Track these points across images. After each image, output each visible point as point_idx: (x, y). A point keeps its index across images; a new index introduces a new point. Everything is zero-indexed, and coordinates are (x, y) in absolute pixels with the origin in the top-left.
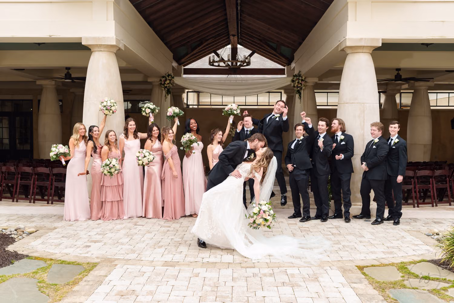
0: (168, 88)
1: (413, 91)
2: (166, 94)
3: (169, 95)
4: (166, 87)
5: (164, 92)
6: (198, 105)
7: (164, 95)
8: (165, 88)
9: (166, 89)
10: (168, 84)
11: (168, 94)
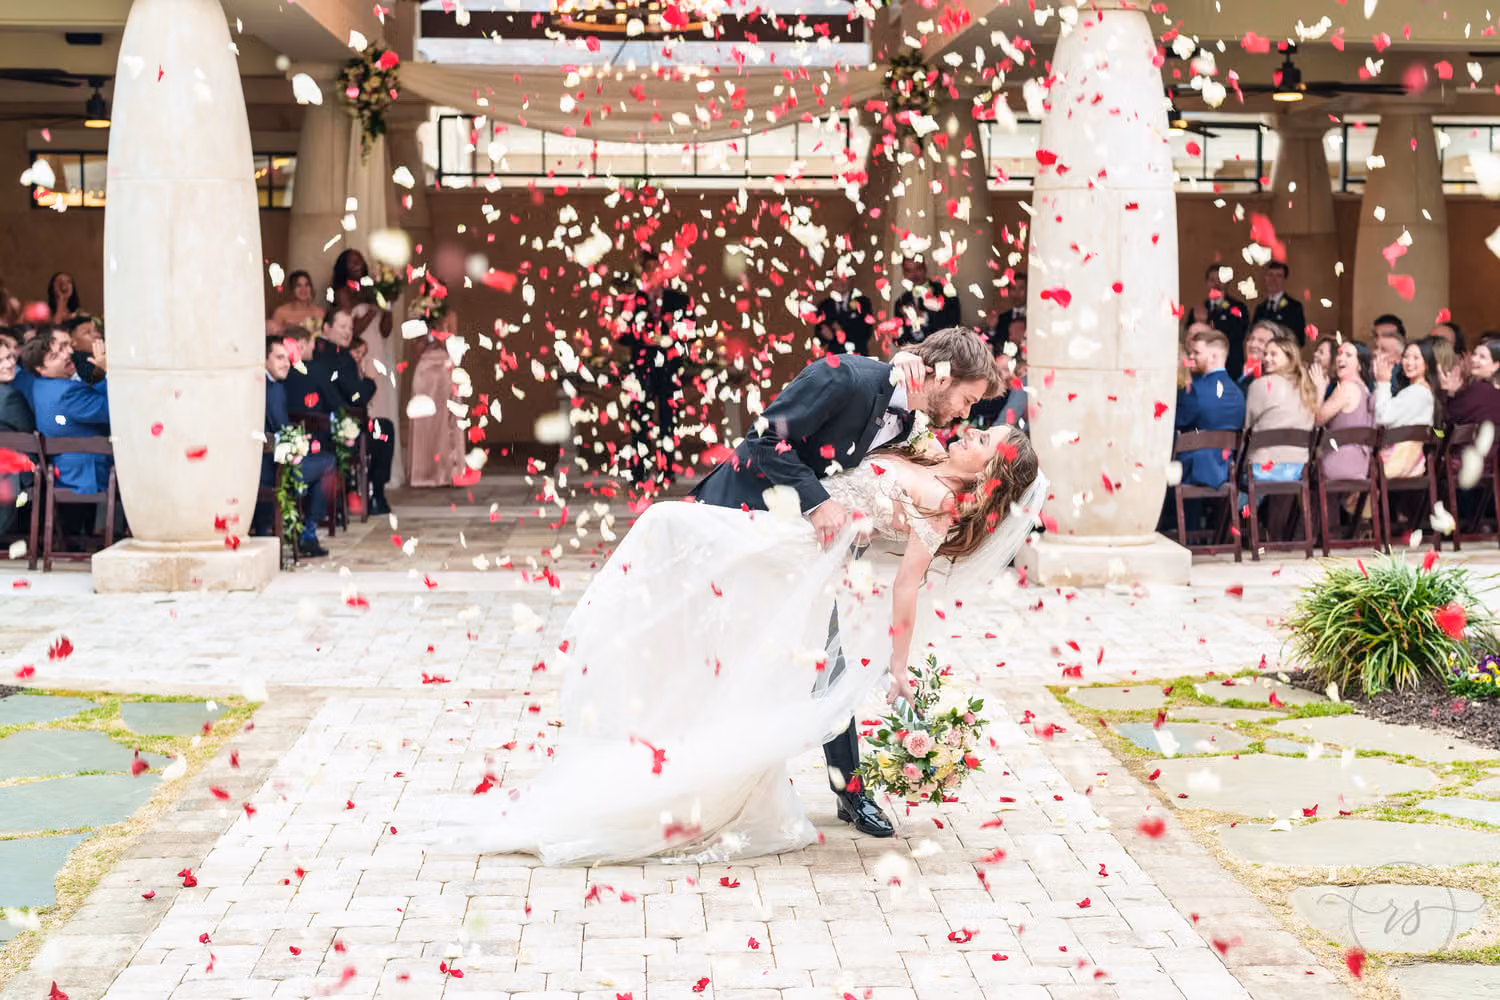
0: (374, 107)
1: (1376, 119)
2: (368, 134)
3: (381, 138)
4: (367, 105)
5: (358, 128)
6: (475, 175)
7: (359, 140)
8: (361, 110)
9: (367, 113)
10: (376, 90)
11: (374, 135)
